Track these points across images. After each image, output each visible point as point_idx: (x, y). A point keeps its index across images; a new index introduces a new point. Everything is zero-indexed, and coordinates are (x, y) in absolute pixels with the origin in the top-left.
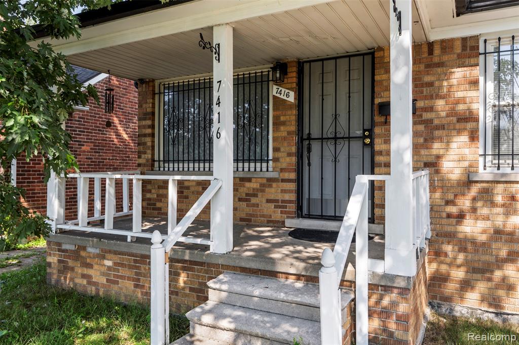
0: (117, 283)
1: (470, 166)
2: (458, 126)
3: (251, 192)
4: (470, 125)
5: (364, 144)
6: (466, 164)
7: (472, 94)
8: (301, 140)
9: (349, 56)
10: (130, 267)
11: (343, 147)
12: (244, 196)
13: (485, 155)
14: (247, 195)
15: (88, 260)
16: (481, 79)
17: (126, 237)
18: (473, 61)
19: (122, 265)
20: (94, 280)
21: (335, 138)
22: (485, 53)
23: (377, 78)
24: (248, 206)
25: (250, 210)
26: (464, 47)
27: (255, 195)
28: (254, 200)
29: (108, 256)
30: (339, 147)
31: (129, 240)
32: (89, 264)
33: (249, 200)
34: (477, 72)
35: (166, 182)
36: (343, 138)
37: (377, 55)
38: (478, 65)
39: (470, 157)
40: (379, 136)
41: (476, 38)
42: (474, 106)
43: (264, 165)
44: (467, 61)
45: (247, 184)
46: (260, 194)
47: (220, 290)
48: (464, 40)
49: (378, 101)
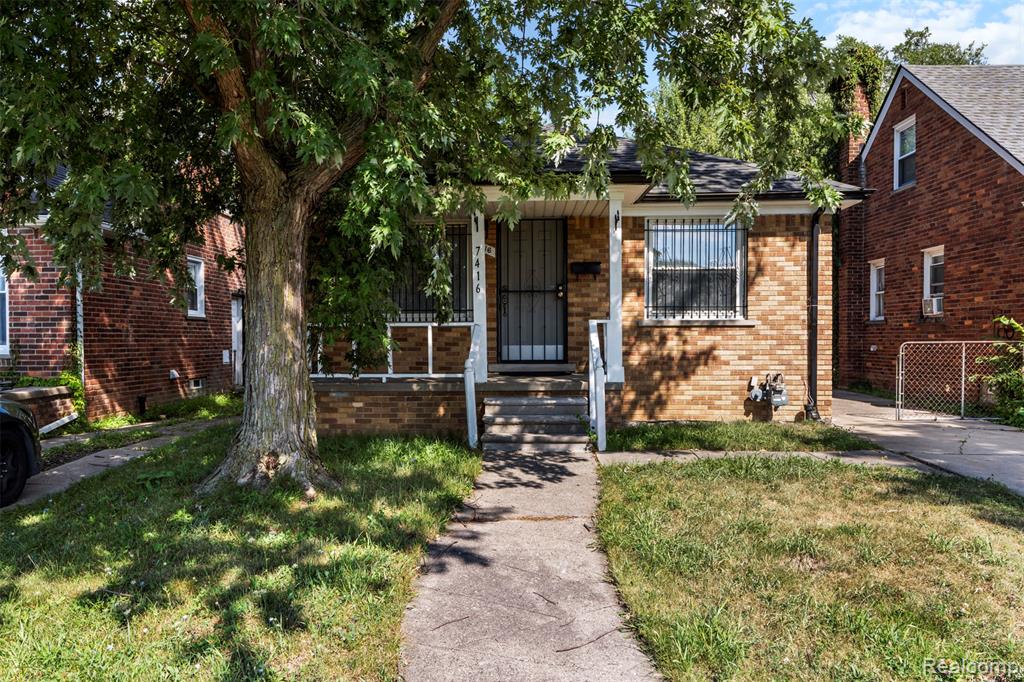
0: (370, 421)
1: (639, 315)
2: (630, 285)
3: (451, 341)
4: (637, 285)
5: (558, 297)
6: (636, 313)
7: (639, 261)
8: (500, 292)
9: (544, 219)
10: (385, 405)
11: (538, 300)
12: (443, 345)
13: (647, 307)
14: (446, 344)
15: (331, 405)
16: (646, 249)
17: (381, 379)
18: (640, 236)
19: (376, 405)
20: (339, 422)
21: (532, 291)
22: (648, 230)
23: (569, 242)
24: (447, 354)
25: (450, 359)
26: (635, 225)
27: (456, 344)
28: (454, 349)
29: (357, 398)
30: (535, 300)
31: (384, 381)
32: (332, 408)
33: (449, 349)
34: (642, 244)
35: (427, 328)
36: (539, 291)
37: (569, 222)
38: (643, 239)
39: (638, 308)
40: (572, 291)
41: (642, 218)
42: (641, 270)
43: (462, 315)
44: (636, 235)
45: (447, 334)
46: (461, 343)
47: (495, 405)
48: (635, 218)
49: (570, 261)
